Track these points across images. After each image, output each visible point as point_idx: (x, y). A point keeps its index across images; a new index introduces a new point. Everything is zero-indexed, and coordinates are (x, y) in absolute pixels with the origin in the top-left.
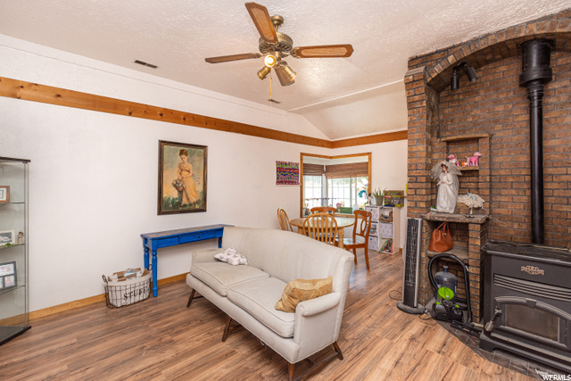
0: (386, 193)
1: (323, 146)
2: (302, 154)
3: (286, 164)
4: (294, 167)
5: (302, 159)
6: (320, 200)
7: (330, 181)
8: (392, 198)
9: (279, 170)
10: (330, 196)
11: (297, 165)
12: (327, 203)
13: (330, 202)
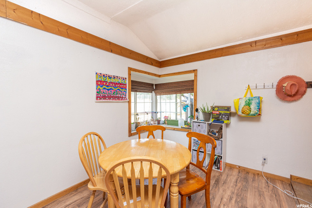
0: (213, 108)
1: (152, 64)
2: (130, 69)
3: (110, 77)
4: (120, 81)
5: (130, 75)
6: (150, 115)
7: (158, 97)
8: (220, 114)
9: (99, 83)
10: (158, 110)
11: (124, 79)
12: (156, 116)
13: (159, 116)
